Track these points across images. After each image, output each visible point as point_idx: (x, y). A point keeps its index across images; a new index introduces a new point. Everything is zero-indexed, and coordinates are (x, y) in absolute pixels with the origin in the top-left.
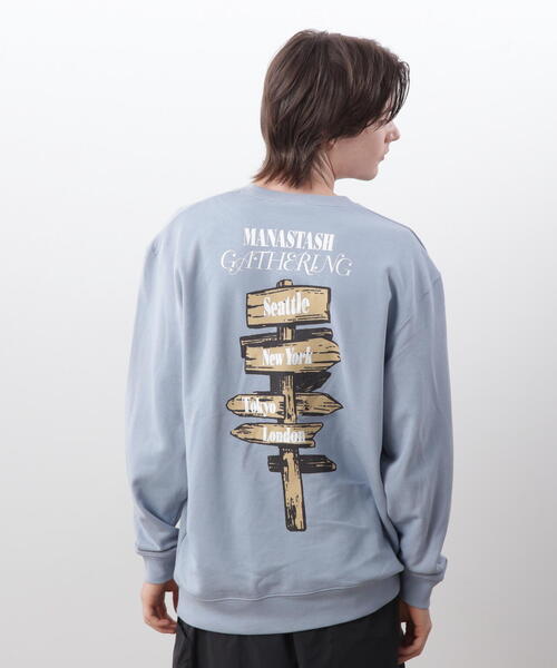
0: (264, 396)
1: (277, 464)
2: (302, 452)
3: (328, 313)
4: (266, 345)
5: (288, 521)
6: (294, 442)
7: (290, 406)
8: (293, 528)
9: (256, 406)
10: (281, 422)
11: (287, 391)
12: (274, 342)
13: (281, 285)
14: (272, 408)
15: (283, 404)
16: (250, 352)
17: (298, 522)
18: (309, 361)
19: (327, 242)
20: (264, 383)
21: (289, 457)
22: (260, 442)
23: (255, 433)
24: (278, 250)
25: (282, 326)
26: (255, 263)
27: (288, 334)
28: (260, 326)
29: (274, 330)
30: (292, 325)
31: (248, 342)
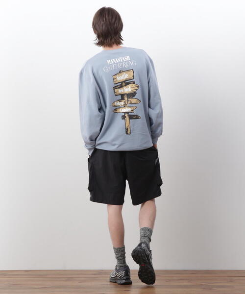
0: (120, 101)
1: (124, 117)
2: (130, 114)
3: (133, 76)
4: (119, 88)
5: (126, 132)
6: (128, 111)
7: (127, 102)
8: (127, 134)
9: (118, 104)
10: (125, 106)
11: (126, 98)
12: (121, 87)
13: (120, 72)
14: (122, 103)
15: (125, 102)
16: (116, 90)
17: (129, 132)
18: (130, 90)
19: (128, 58)
20: (120, 97)
21: (126, 115)
22: (120, 112)
23: (118, 110)
24: (117, 63)
25: (122, 82)
26: (112, 68)
27: (124, 84)
28: (117, 83)
29: (120, 84)
30: (124, 82)
31: (115, 88)
